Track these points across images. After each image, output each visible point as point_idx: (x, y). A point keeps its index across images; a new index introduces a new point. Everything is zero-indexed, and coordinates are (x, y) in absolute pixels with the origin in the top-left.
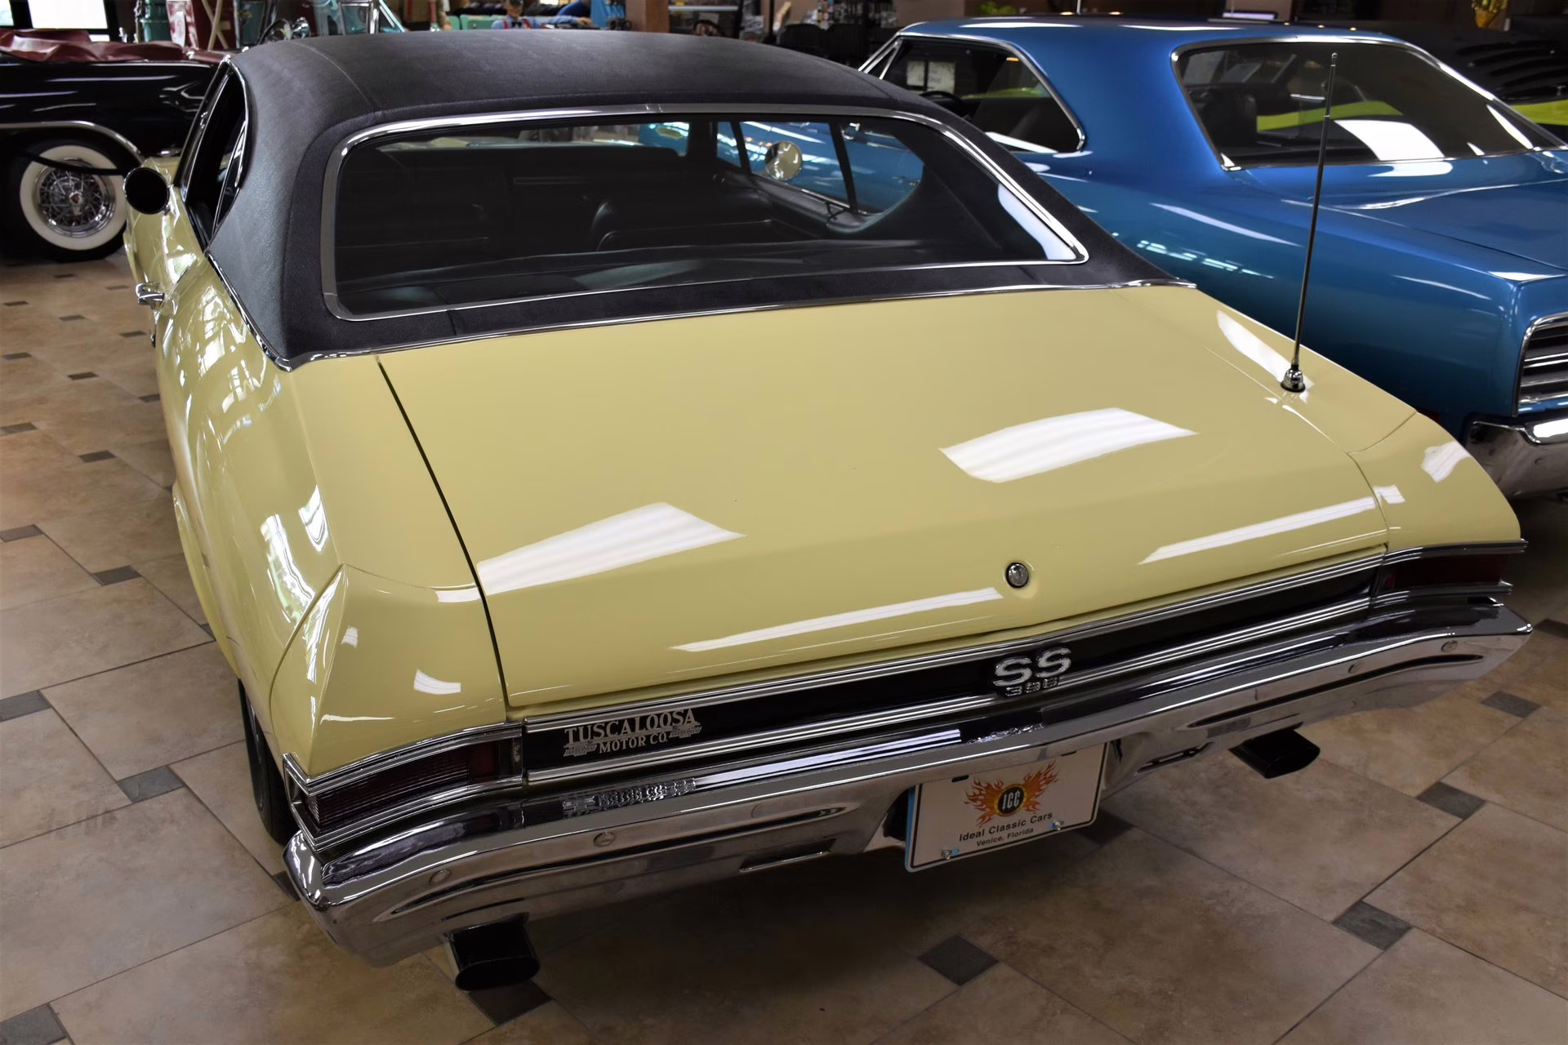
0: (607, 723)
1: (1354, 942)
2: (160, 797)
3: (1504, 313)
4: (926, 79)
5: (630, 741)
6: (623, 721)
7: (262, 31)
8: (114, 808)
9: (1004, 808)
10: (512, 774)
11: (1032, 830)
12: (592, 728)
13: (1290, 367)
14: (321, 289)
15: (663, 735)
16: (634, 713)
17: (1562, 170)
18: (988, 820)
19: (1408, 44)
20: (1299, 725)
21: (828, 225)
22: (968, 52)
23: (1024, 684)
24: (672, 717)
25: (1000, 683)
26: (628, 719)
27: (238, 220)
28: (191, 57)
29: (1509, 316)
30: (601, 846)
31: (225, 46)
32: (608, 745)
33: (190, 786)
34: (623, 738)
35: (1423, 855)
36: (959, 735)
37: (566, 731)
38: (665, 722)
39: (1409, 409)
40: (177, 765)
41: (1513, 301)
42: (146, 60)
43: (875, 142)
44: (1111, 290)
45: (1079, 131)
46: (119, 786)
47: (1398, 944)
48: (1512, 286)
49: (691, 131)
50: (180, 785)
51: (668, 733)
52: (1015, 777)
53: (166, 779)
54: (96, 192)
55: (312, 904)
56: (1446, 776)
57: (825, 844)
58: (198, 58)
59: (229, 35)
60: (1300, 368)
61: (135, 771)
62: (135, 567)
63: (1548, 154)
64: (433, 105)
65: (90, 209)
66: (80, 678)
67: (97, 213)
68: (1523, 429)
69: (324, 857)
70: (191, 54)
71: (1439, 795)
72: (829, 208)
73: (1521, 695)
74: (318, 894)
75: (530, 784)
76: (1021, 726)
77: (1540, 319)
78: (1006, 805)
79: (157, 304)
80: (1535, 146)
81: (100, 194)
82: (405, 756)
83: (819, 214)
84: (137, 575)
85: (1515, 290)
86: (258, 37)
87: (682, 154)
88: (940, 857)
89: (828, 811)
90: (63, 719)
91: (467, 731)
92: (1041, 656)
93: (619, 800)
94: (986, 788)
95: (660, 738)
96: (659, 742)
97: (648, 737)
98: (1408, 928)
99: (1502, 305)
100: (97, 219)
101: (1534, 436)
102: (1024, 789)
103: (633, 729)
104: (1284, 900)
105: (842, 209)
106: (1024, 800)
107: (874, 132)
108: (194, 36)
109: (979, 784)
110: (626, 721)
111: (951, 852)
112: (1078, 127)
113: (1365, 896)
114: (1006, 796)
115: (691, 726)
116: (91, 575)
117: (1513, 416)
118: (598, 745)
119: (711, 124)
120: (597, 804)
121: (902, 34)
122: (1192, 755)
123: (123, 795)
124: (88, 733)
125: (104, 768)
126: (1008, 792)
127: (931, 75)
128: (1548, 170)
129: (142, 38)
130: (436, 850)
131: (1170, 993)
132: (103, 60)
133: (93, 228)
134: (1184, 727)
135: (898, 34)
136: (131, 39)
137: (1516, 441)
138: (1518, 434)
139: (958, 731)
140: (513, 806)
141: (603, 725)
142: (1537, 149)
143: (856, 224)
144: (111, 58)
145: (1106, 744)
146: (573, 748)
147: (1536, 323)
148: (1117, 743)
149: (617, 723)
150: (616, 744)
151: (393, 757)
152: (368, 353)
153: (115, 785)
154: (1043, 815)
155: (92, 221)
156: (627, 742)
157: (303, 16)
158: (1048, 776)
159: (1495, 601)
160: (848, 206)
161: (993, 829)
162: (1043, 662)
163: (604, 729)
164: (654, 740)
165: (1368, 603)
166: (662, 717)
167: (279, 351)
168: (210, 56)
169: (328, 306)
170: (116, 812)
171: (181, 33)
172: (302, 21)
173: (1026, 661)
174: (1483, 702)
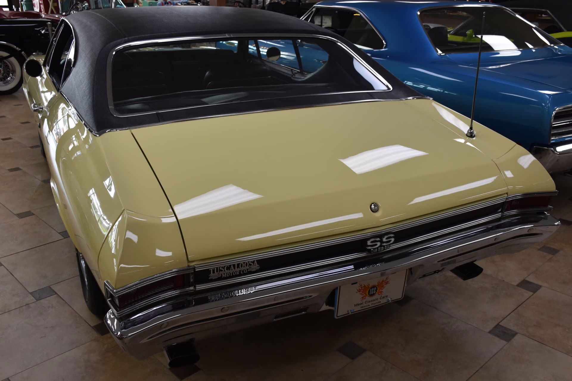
0: (225, 266)
1: (497, 339)
2: (47, 298)
3: (545, 106)
4: (322, 22)
5: (233, 273)
6: (231, 265)
7: (70, 7)
8: (30, 303)
9: (370, 294)
10: (190, 286)
11: (380, 302)
12: (219, 268)
13: (469, 128)
14: (108, 106)
15: (246, 270)
16: (235, 262)
17: (561, 53)
18: (365, 298)
19: (504, 7)
20: (475, 261)
21: (292, 78)
22: (337, 12)
23: (377, 248)
24: (249, 263)
25: (369, 248)
26: (233, 265)
27: (73, 79)
28: (43, 17)
29: (546, 107)
30: (224, 312)
31: (55, 12)
32: (225, 274)
33: (59, 294)
34: (231, 272)
35: (520, 307)
36: (353, 268)
37: (210, 269)
38: (246, 265)
39: (514, 143)
40: (53, 286)
41: (548, 102)
42: (26, 18)
43: (306, 46)
44: (401, 101)
45: (384, 41)
46: (31, 294)
47: (513, 340)
48: (547, 96)
49: (239, 44)
50: (54, 293)
51: (247, 269)
52: (374, 282)
53: (49, 291)
54: (8, 69)
55: (117, 337)
56: (527, 277)
57: (305, 309)
58: (46, 17)
59: (57, 8)
60: (473, 129)
61: (37, 288)
62: (32, 211)
63: (556, 47)
64: (146, 35)
65: (6, 75)
66: (14, 254)
67: (9, 77)
68: (552, 149)
69: (120, 320)
70: (43, 16)
71: (524, 284)
72: (292, 72)
73: (552, 247)
74: (119, 333)
75: (197, 290)
76: (376, 263)
77: (558, 108)
78: (371, 293)
79: (40, 111)
80: (551, 44)
81: (10, 70)
82: (151, 280)
83: (289, 74)
84: (33, 214)
85: (548, 97)
86: (69, 9)
87: (236, 52)
88: (347, 313)
89: (306, 297)
90: (8, 270)
91: (174, 270)
92: (384, 237)
93: (229, 295)
94: (364, 287)
95: (245, 271)
96: (244, 273)
97: (240, 271)
98: (516, 334)
99: (543, 103)
100: (9, 79)
101: (556, 151)
102: (377, 287)
103: (234, 268)
104: (470, 325)
105: (297, 72)
106: (378, 291)
107: (306, 43)
108: (43, 8)
109: (361, 285)
110: (232, 265)
111: (351, 311)
112: (383, 40)
113: (500, 322)
114: (371, 290)
115: (256, 267)
116: (15, 215)
117: (549, 144)
118: (222, 275)
119: (246, 41)
120: (221, 297)
121: (316, 6)
122: (437, 273)
123: (32, 298)
124: (18, 275)
125: (25, 289)
126: (372, 288)
127: (323, 21)
128: (556, 53)
129: (22, 9)
130: (162, 316)
131: (430, 360)
132: (9, 18)
133: (7, 83)
134: (436, 262)
135: (314, 6)
136: (18, 10)
137: (550, 154)
138: (551, 151)
139: (353, 266)
140: (190, 298)
141: (224, 267)
142: (552, 45)
143: (303, 77)
144: (12, 17)
145: (407, 269)
146: (212, 276)
147: (556, 110)
148: (411, 269)
149: (229, 266)
150: (228, 274)
151: (146, 281)
152: (127, 129)
153: (29, 294)
154: (384, 296)
155: (7, 80)
156: (232, 273)
157: (86, 1)
158: (386, 282)
159: (547, 213)
160: (299, 71)
161: (366, 302)
162: (384, 240)
163: (224, 268)
164: (242, 272)
165: (501, 215)
166: (245, 263)
167: (93, 129)
168: (50, 16)
169: (111, 112)
170: (30, 304)
171: (38, 7)
172: (86, 3)
173: (378, 239)
174: (539, 250)
